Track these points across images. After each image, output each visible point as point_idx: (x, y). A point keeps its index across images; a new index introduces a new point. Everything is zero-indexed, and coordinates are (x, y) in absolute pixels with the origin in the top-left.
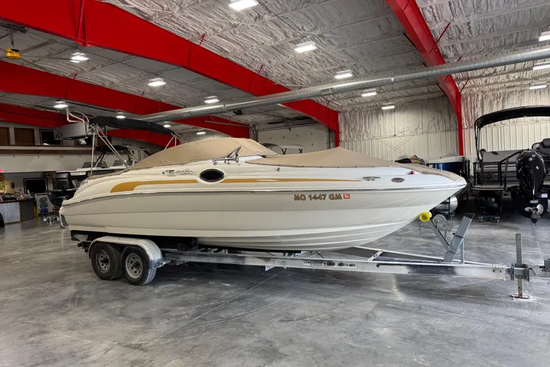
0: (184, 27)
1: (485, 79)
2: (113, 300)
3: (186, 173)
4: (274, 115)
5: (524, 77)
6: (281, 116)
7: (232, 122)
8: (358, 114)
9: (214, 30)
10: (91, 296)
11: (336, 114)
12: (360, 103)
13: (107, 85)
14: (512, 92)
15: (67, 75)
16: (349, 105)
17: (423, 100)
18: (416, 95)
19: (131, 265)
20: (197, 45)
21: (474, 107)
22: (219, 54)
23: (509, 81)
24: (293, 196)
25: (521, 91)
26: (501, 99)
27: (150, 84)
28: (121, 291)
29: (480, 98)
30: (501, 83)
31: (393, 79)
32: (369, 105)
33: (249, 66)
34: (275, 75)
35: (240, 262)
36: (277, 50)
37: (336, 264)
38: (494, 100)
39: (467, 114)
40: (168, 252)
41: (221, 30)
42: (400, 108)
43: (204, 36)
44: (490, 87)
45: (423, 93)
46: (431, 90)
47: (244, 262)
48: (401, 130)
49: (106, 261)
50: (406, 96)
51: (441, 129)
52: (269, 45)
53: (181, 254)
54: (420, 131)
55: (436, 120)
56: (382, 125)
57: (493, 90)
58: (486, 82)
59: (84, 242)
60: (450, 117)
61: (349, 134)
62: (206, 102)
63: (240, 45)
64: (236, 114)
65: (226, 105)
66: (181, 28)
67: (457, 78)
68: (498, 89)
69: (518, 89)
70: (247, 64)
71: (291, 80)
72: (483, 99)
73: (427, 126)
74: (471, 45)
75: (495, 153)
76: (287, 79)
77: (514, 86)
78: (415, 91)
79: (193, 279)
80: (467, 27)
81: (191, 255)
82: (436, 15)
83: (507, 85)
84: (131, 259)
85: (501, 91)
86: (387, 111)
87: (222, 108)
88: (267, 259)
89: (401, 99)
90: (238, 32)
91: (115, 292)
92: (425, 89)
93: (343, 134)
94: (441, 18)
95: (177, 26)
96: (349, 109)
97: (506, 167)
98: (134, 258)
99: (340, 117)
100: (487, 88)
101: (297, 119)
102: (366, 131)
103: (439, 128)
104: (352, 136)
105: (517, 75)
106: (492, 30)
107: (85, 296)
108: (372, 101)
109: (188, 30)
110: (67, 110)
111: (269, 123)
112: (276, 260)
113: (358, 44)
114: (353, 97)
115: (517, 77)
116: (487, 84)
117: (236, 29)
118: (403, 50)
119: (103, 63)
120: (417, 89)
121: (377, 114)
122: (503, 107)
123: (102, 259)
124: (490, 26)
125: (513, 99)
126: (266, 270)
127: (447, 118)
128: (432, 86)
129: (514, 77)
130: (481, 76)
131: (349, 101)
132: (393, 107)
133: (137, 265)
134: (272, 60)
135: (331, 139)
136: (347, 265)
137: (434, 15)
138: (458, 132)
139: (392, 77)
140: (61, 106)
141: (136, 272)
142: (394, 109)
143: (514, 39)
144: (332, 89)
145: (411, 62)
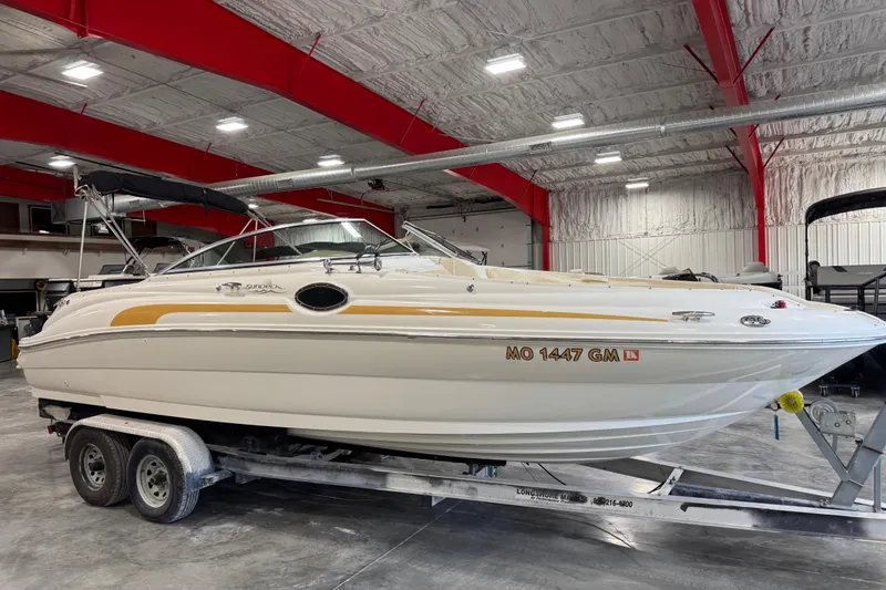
0: (281, 18)
1: (810, 139)
2: (98, 563)
3: (267, 289)
4: (436, 193)
5: (878, 139)
6: (449, 196)
7: (366, 203)
8: (583, 195)
9: (337, 25)
10: (54, 550)
11: (545, 194)
12: (588, 177)
13: (143, 128)
14: (854, 165)
15: (70, 107)
16: (568, 179)
17: (696, 174)
18: (686, 164)
19: (148, 479)
20: (305, 54)
21: (786, 189)
22: (346, 75)
23: (852, 146)
24: (503, 350)
25: (869, 163)
26: (834, 176)
27: (219, 127)
28: (121, 538)
29: (796, 173)
30: (837, 147)
31: (663, 128)
32: (602, 180)
33: (399, 100)
34: (444, 118)
35: (377, 485)
36: (450, 69)
37: (590, 499)
38: (821, 178)
39: (772, 201)
40: (225, 455)
41: (350, 25)
42: (657, 187)
43: (318, 36)
44: (816, 154)
45: (699, 163)
46: (713, 157)
47: (384, 486)
48: (657, 225)
49: (97, 467)
50: (669, 167)
51: (727, 225)
52: (438, 59)
53: (253, 461)
54: (689, 228)
55: (718, 212)
56: (624, 216)
57: (820, 160)
58: (811, 145)
59: (60, 423)
60: (743, 205)
61: (567, 231)
62: (320, 164)
63: (385, 58)
64: (374, 188)
65: (356, 170)
66: (275, 19)
67: (762, 136)
68: (829, 160)
69: (864, 160)
70: (395, 96)
71: (474, 130)
72: (801, 176)
73: (701, 219)
74: (800, 75)
75: (839, 269)
76: (466, 128)
77: (856, 155)
78: (686, 158)
79: (277, 512)
80: (802, 38)
81: (271, 464)
82: (750, 11)
83: (845, 152)
84: (149, 467)
85: (834, 163)
86: (633, 192)
87: (348, 174)
88: (436, 481)
89: (659, 172)
90: (382, 32)
91: (105, 540)
92: (702, 155)
93: (555, 229)
94: (758, 18)
95: (269, 14)
96: (568, 186)
97: (876, 294)
98: (154, 464)
99: (552, 200)
100: (809, 157)
101: (477, 201)
102: (596, 225)
103: (723, 225)
104: (571, 233)
105: (866, 134)
106: (844, 47)
107: (41, 549)
108: (609, 174)
109: (288, 23)
110: (75, 171)
111: (428, 207)
112: (455, 484)
113: (600, 64)
114: (577, 165)
115: (865, 138)
116: (812, 149)
117: (377, 25)
118: (678, 78)
119: (132, 85)
120: (690, 154)
121: (616, 197)
122: (836, 190)
123: (92, 461)
124: (843, 38)
125: (854, 178)
126: (434, 503)
127: (738, 205)
128: (716, 150)
129: (861, 138)
130: (805, 134)
131: (570, 173)
132: (645, 185)
133: (160, 480)
134: (442, 90)
135: (535, 239)
136: (615, 504)
137: (746, 10)
138: (756, 232)
139: (662, 124)
140: (61, 163)
141: (157, 494)
142: (646, 189)
143: (880, 65)
144: (549, 144)
145: (688, 102)
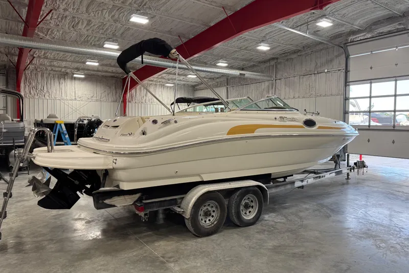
25: (155, 85)
48: (81, 95)
51: (110, 99)
54: (94, 99)
55: (106, 93)
56: (63, 89)
60: (116, 93)
61: (30, 92)
69: (154, 83)
73: (99, 96)
102: (48, 91)
103: (108, 99)
121: (60, 78)
127: (114, 92)
